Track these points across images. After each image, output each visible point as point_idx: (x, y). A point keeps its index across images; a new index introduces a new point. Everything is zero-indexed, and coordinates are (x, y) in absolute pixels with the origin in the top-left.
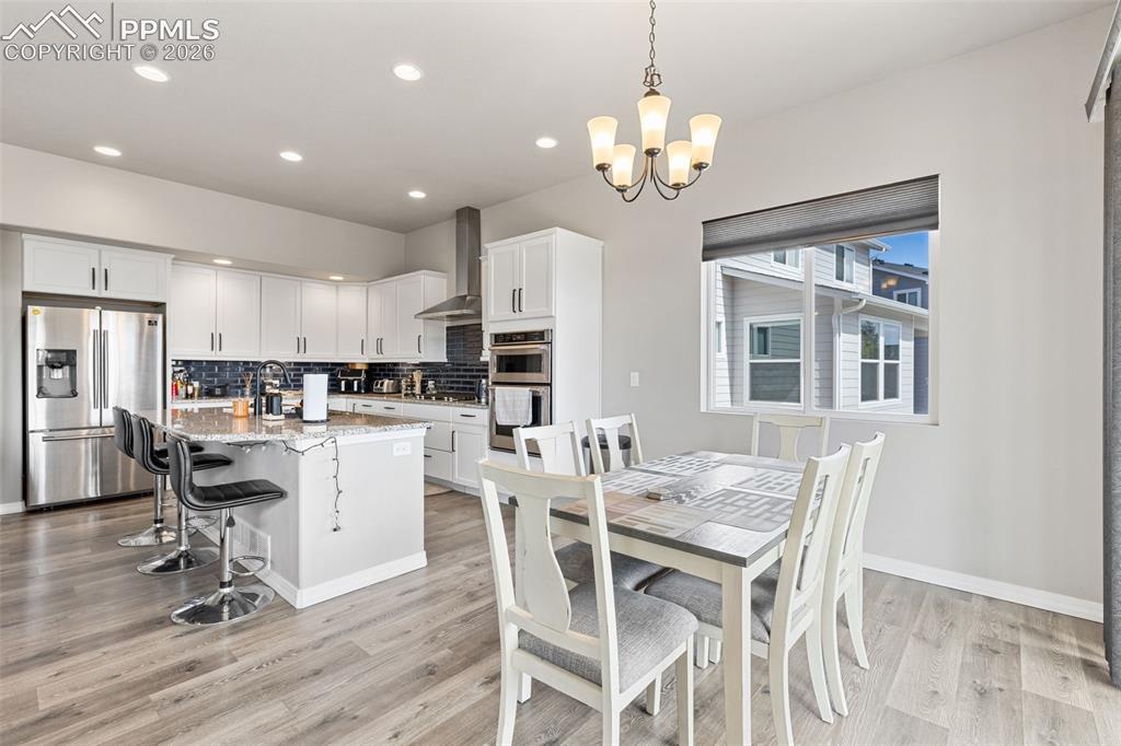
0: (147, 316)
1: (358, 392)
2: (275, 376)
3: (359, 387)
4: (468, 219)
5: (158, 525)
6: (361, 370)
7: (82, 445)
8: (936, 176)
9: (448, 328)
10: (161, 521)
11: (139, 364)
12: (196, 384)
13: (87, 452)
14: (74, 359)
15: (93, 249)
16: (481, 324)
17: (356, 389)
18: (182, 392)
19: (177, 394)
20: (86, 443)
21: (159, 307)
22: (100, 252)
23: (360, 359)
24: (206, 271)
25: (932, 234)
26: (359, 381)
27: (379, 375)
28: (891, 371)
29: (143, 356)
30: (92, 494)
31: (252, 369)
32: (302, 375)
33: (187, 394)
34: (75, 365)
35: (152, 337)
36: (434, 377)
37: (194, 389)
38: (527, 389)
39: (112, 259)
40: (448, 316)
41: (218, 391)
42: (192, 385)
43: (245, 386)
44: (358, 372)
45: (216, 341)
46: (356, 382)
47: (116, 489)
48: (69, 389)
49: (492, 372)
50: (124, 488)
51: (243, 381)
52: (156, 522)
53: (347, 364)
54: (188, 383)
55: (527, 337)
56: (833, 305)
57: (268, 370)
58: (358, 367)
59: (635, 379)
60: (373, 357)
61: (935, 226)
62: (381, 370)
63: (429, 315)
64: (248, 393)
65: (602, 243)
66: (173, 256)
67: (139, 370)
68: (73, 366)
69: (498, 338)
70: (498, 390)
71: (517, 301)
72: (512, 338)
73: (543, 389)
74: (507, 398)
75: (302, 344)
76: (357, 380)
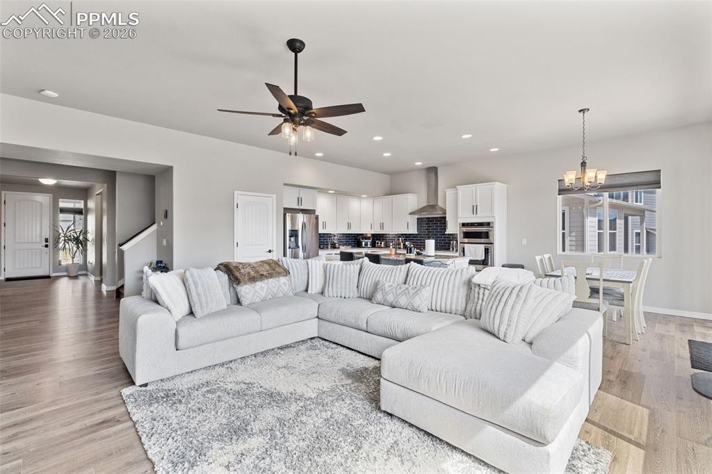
2: (339, 240)
3: (370, 245)
4: (432, 171)
8: (660, 170)
9: (418, 219)
16: (445, 218)
22: (301, 192)
25: (658, 190)
28: (613, 236)
31: (329, 237)
32: (424, 240)
36: (409, 240)
38: (483, 245)
43: (328, 244)
49: (460, 238)
51: (327, 242)
53: (364, 234)
55: (481, 224)
56: (584, 203)
57: (336, 237)
58: (368, 236)
59: (525, 242)
60: (378, 231)
61: (660, 187)
63: (412, 213)
64: (329, 247)
65: (507, 186)
68: (297, 236)
69: (464, 225)
70: (466, 246)
71: (475, 210)
72: (472, 225)
73: (490, 245)
74: (471, 249)
75: (349, 225)
76: (369, 241)
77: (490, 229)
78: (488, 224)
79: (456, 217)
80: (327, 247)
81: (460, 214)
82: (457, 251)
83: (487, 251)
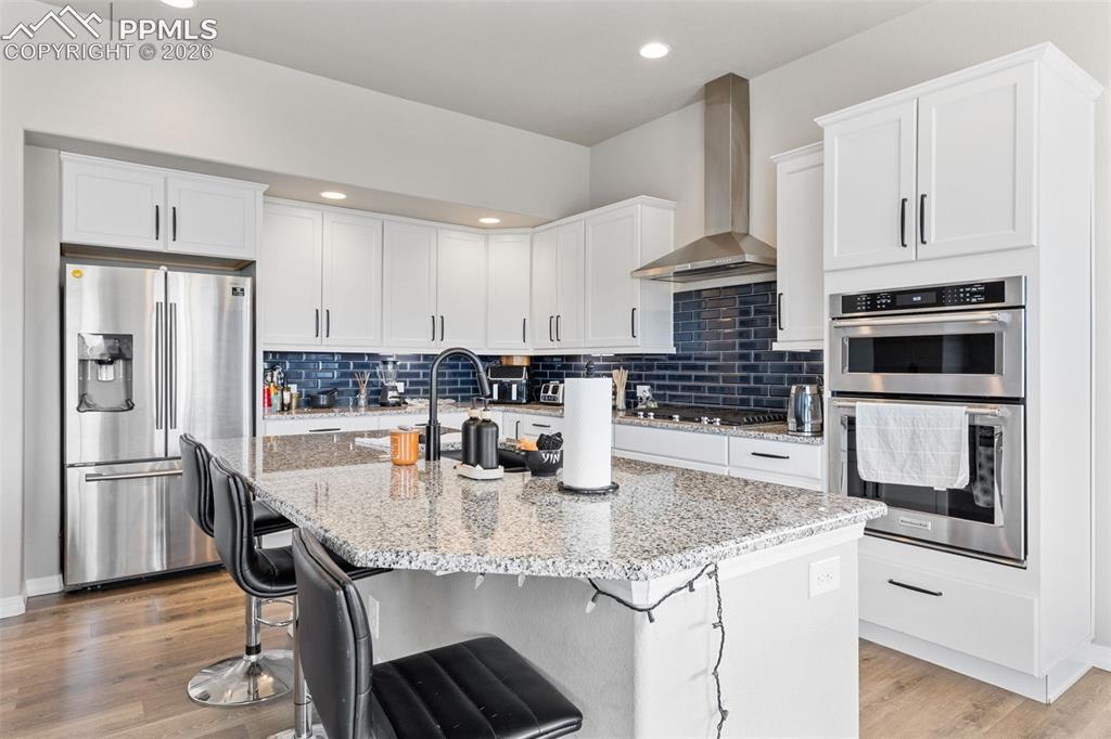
0: (229, 280)
1: (517, 403)
2: (400, 377)
3: (519, 394)
5: (253, 658)
6: (521, 367)
7: (144, 486)
9: (677, 296)
10: (257, 649)
11: (218, 358)
12: (294, 388)
13: (150, 499)
14: (130, 348)
15: (156, 174)
17: (514, 397)
18: (276, 401)
19: (270, 405)
20: (149, 484)
21: (244, 267)
22: (166, 179)
23: (519, 350)
24: (307, 213)
26: (519, 385)
27: (544, 375)
29: (224, 345)
30: (157, 565)
31: (366, 366)
33: (283, 405)
34: (131, 360)
35: (235, 314)
36: (647, 380)
37: (291, 395)
38: (957, 410)
39: (183, 189)
40: (677, 274)
41: (323, 400)
42: (289, 389)
43: (358, 392)
44: (516, 371)
45: (322, 322)
46: (514, 387)
47: (189, 559)
48: (122, 397)
49: (834, 373)
50: (198, 555)
51: (356, 384)
52: (249, 651)
53: (499, 357)
54: (284, 387)
57: (390, 367)
58: (516, 362)
60: (540, 346)
62: (545, 367)
63: (652, 272)
64: (362, 402)
65: (1099, 90)
66: (265, 187)
67: (218, 366)
68: (128, 360)
69: (850, 304)
70: (862, 409)
71: (912, 220)
72: (895, 301)
73: (1003, 410)
74: (892, 427)
75: (438, 326)
76: (515, 382)
77: (1004, 316)
78: (993, 292)
79: (816, 268)
80: (356, 404)
81: (834, 252)
82: (818, 432)
83: (982, 439)
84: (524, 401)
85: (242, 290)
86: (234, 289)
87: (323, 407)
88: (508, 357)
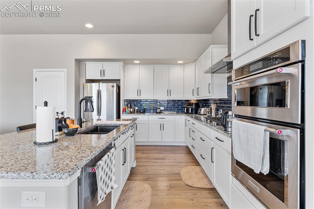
0: (112, 84)
3: (192, 111)
6: (193, 103)
9: (228, 78)
12: (137, 108)
17: (190, 112)
18: (127, 111)
19: (125, 111)
21: (117, 81)
22: (103, 64)
23: (193, 99)
24: (136, 67)
26: (192, 108)
33: (130, 111)
35: (113, 91)
36: (222, 108)
45: (139, 92)
46: (190, 109)
64: (152, 112)
66: (122, 62)
72: (249, 69)
75: (169, 92)
76: (190, 107)
81: (233, 51)
84: (194, 113)
85: (114, 86)
86: (112, 86)
87: (142, 113)
88: (190, 100)
